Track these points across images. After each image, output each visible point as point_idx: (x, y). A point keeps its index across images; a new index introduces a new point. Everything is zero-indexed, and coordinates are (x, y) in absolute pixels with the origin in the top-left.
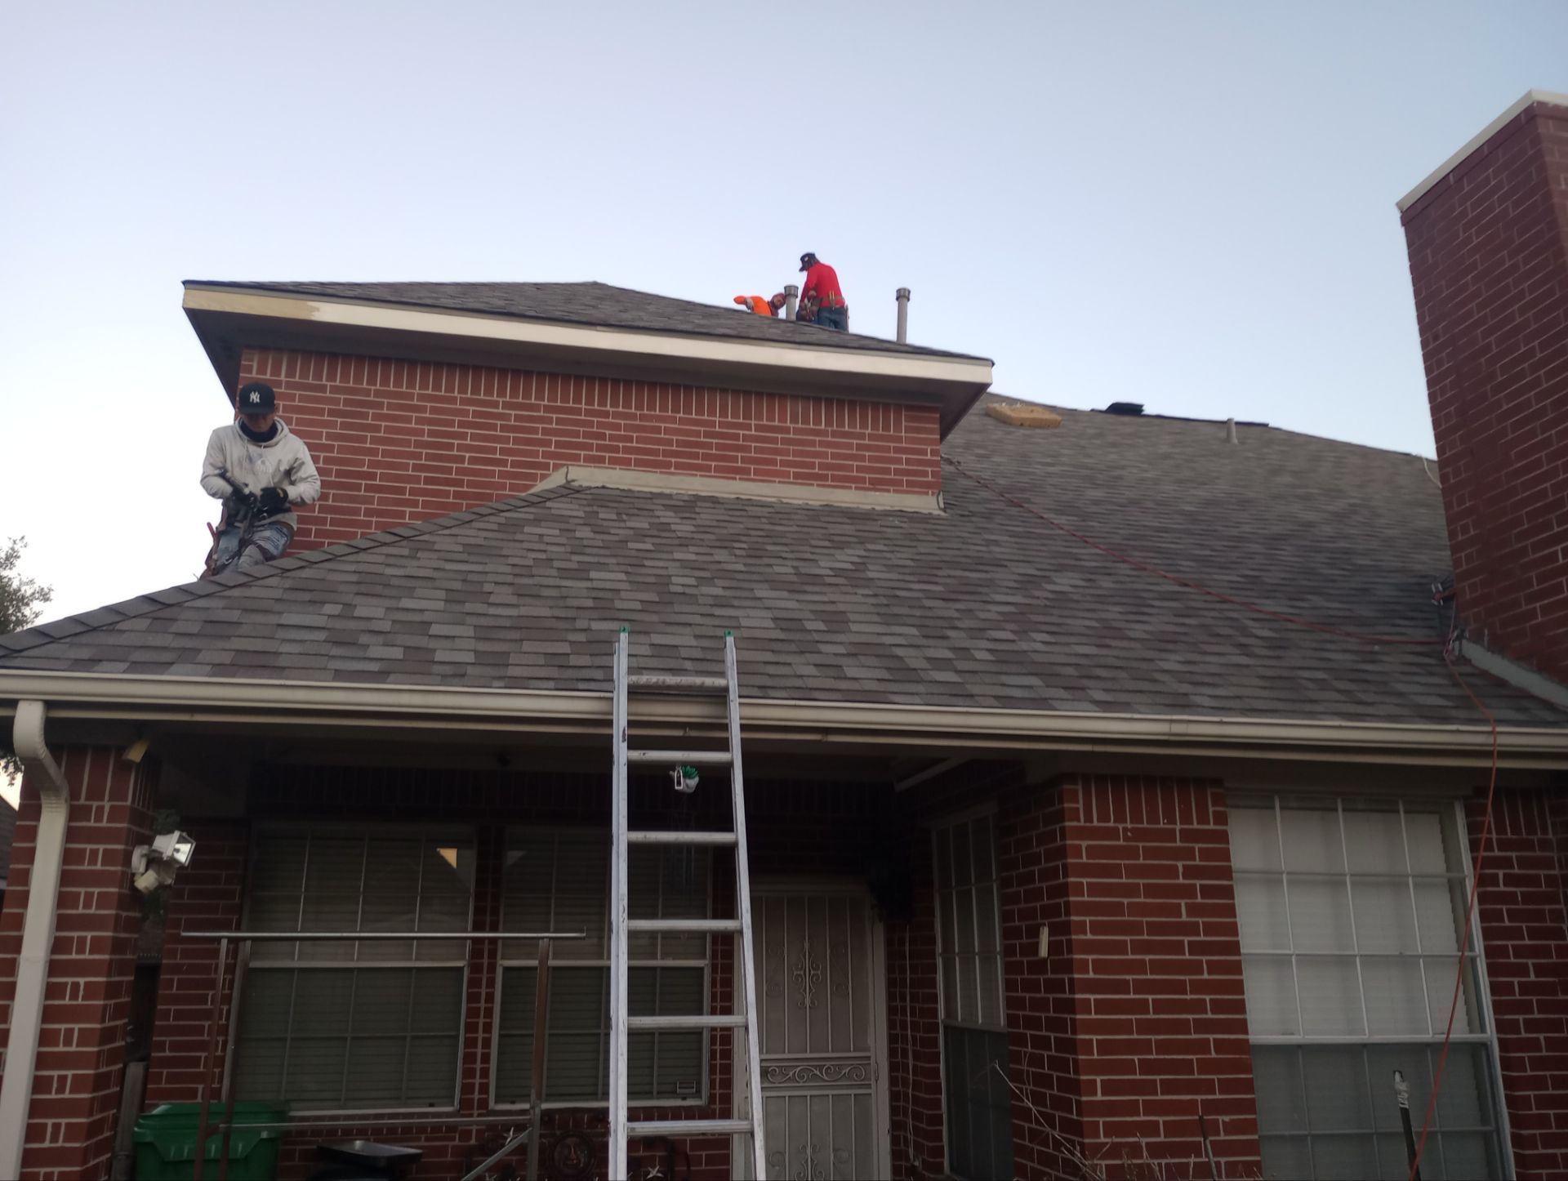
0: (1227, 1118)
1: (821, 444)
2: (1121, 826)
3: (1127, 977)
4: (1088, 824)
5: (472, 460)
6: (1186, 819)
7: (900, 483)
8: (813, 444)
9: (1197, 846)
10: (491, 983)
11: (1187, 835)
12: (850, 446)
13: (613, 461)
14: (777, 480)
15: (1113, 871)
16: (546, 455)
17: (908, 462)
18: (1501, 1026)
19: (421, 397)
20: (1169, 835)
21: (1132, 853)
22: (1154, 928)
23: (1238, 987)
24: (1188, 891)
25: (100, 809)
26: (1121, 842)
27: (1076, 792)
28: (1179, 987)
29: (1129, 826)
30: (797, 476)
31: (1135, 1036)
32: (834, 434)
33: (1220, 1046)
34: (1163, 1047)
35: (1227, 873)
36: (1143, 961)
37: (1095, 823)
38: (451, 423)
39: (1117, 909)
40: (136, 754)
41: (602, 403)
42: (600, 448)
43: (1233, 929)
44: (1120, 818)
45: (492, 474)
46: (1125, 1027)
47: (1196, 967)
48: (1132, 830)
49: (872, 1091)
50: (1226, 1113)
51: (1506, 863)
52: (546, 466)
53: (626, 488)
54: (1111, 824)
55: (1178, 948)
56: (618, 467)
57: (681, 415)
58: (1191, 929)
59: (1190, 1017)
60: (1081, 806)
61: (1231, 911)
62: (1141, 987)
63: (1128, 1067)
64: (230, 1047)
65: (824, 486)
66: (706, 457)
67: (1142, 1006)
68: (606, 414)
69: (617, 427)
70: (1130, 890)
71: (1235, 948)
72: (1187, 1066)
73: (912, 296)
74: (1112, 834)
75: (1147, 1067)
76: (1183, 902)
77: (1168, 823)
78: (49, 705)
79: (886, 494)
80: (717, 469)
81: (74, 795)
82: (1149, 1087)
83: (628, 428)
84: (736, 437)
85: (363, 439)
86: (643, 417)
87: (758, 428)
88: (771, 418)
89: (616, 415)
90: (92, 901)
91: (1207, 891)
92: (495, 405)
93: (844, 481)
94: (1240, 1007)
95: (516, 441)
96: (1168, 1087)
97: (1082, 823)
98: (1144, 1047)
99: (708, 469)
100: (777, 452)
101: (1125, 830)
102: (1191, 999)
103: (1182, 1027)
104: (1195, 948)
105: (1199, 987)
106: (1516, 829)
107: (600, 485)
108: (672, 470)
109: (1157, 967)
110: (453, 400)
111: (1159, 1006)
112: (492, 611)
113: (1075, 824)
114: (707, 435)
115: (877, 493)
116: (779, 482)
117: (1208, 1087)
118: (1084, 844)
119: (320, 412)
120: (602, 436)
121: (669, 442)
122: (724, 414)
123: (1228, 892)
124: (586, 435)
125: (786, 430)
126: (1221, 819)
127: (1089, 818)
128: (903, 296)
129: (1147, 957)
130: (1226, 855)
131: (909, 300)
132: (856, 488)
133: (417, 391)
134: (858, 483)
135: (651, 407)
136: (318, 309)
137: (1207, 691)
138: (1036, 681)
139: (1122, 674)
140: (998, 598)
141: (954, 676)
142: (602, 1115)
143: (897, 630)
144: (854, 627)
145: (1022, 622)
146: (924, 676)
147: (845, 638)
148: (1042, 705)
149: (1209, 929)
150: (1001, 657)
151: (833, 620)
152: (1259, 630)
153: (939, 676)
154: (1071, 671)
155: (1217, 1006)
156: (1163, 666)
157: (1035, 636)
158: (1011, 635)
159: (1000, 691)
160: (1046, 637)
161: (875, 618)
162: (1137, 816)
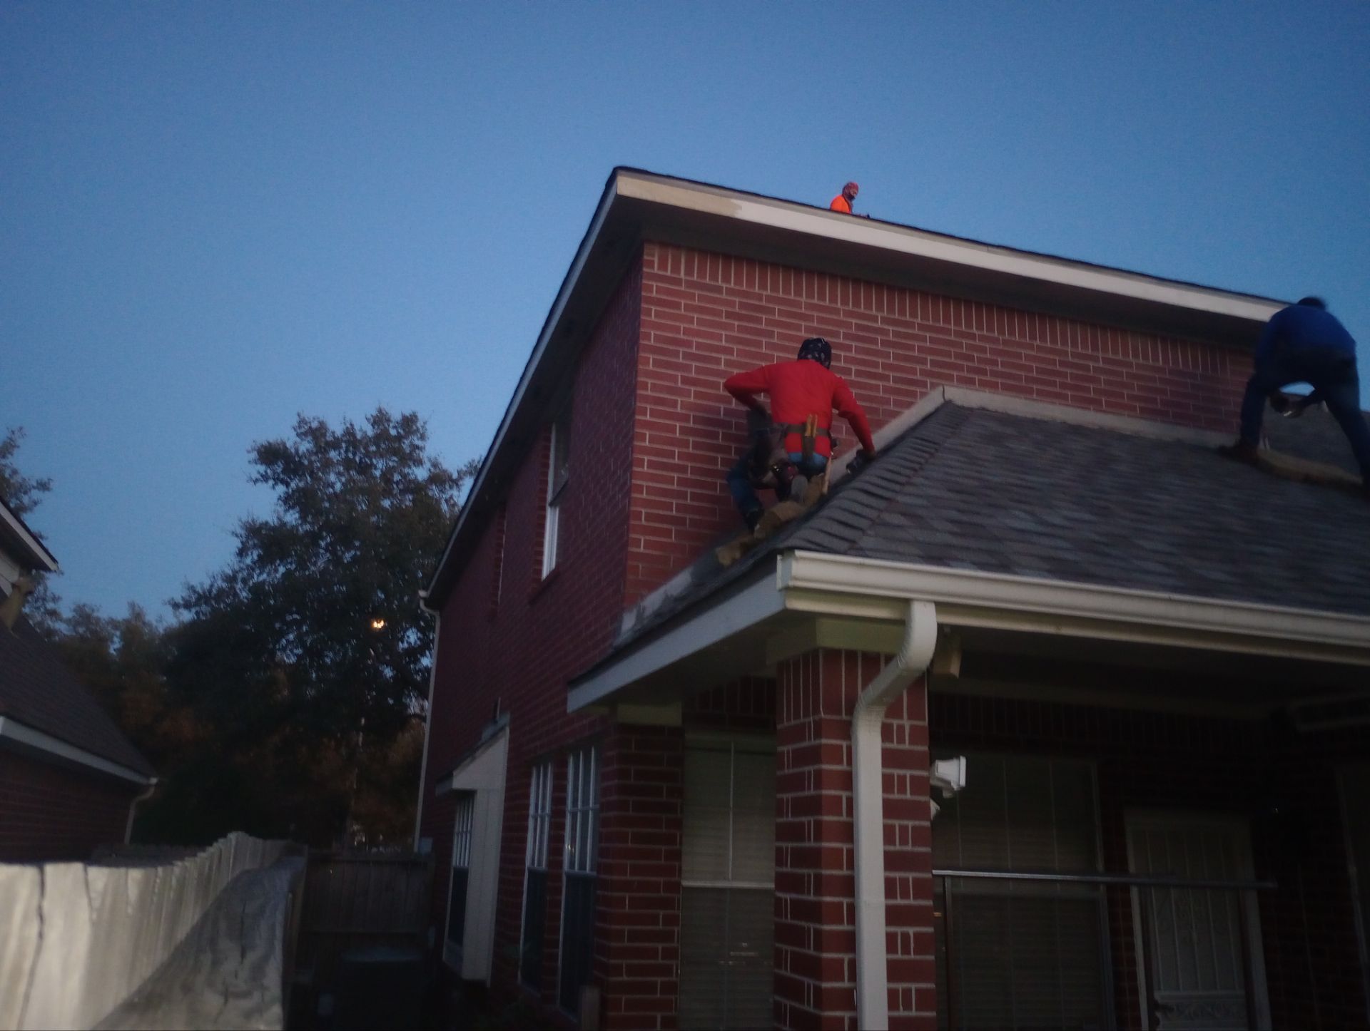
5: (859, 373)
8: (1153, 379)
13: (983, 384)
16: (923, 372)
19: (808, 306)
25: (901, 729)
30: (1142, 410)
41: (969, 324)
42: (970, 370)
45: (877, 388)
52: (924, 384)
57: (1038, 342)
65: (1167, 422)
68: (973, 337)
69: (983, 350)
78: (945, 609)
83: (994, 351)
86: (1005, 342)
88: (1115, 352)
89: (982, 338)
90: (908, 837)
92: (875, 319)
100: (1123, 385)
107: (978, 407)
108: (1035, 397)
116: (1128, 415)
119: (718, 313)
122: (1075, 344)
124: (957, 356)
135: (1012, 332)
136: (740, 208)
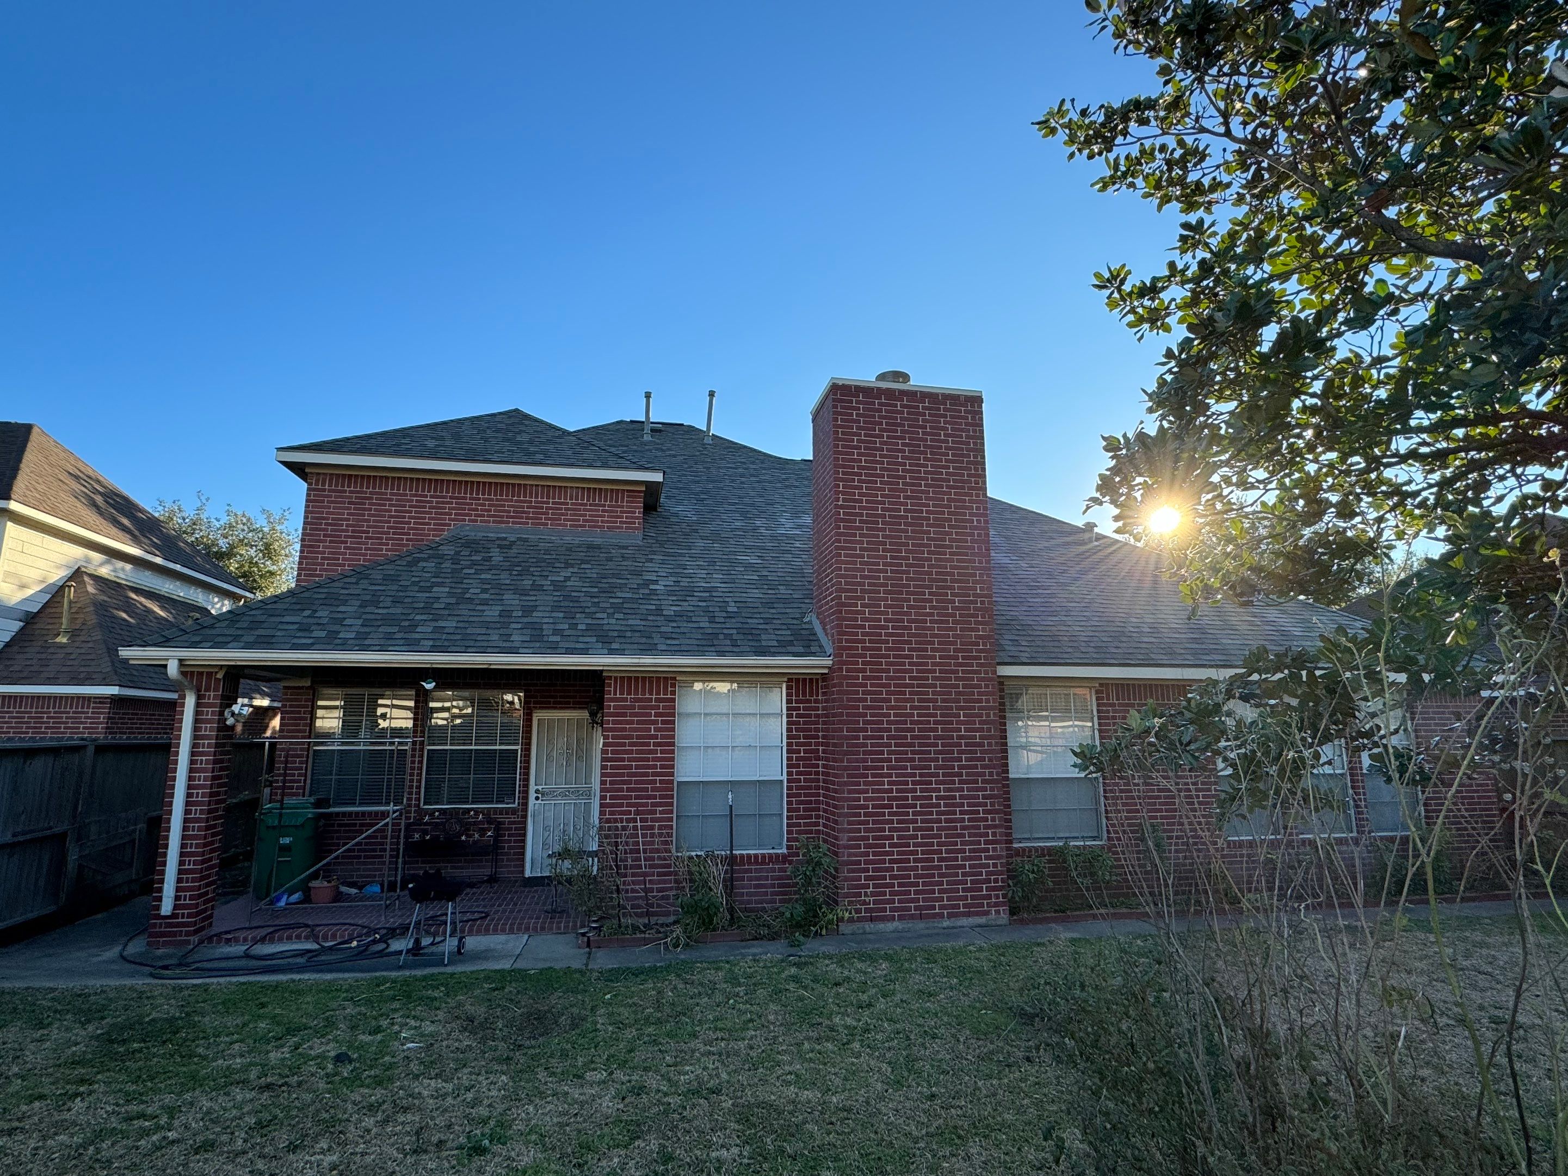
0: (660, 809)
1: (584, 510)
2: (629, 697)
4: (615, 696)
6: (658, 693)
7: (622, 528)
8: (580, 510)
9: (661, 704)
10: (422, 756)
11: (657, 700)
12: (598, 511)
13: (482, 521)
14: (562, 528)
15: (624, 715)
16: (450, 520)
17: (627, 517)
18: (789, 774)
19: (391, 495)
20: (650, 700)
21: (633, 707)
22: (638, 737)
23: (673, 759)
24: (656, 722)
25: (209, 696)
26: (629, 703)
27: (611, 685)
28: (647, 760)
29: (633, 697)
30: (572, 526)
31: (626, 778)
32: (591, 505)
33: (662, 782)
34: (636, 782)
35: (673, 714)
37: (618, 696)
38: (405, 506)
39: (624, 730)
40: (219, 676)
41: (478, 494)
43: (673, 737)
44: (629, 694)
45: (424, 529)
46: (622, 775)
47: (655, 752)
49: (592, 801)
50: (660, 807)
51: (799, 709)
52: (450, 525)
54: (625, 696)
55: (648, 744)
56: (484, 524)
58: (655, 737)
59: (650, 771)
60: (612, 689)
61: (673, 730)
62: (630, 760)
63: (621, 790)
64: (309, 781)
65: (584, 530)
66: (528, 518)
67: (630, 767)
68: (479, 499)
70: (631, 722)
71: (673, 744)
72: (646, 790)
73: (715, 395)
74: (625, 700)
75: (629, 790)
76: (652, 727)
77: (650, 695)
78: (180, 660)
81: (198, 690)
82: (629, 798)
83: (489, 505)
84: (543, 508)
85: (363, 515)
86: (498, 500)
87: (554, 503)
88: (560, 498)
89: (484, 500)
90: (209, 730)
91: (663, 722)
92: (426, 497)
93: (595, 528)
94: (672, 767)
95: (436, 513)
96: (637, 797)
97: (612, 696)
98: (629, 782)
99: (528, 524)
101: (631, 698)
102: (651, 764)
103: (647, 775)
104: (656, 744)
105: (654, 759)
106: (804, 694)
107: (473, 534)
108: (511, 525)
109: (638, 752)
110: (406, 495)
111: (637, 767)
113: (609, 696)
114: (528, 507)
115: (611, 533)
117: (654, 797)
118: (612, 704)
120: (477, 510)
121: (510, 512)
122: (537, 497)
123: (673, 722)
124: (470, 509)
125: (568, 504)
126: (673, 693)
127: (615, 694)
129: (635, 748)
130: (674, 708)
131: (713, 398)
132: (601, 531)
133: (389, 491)
135: (501, 495)
137: (669, 642)
138: (594, 639)
139: (637, 634)
140: (619, 594)
141: (558, 638)
142: (469, 810)
143: (554, 614)
144: (535, 614)
145: (618, 608)
146: (545, 639)
147: (525, 620)
148: (584, 652)
149: (663, 737)
150: (589, 628)
151: (528, 610)
152: (732, 608)
153: (552, 639)
154: (616, 634)
155: (662, 767)
156: (663, 629)
157: (616, 616)
158: (605, 615)
159: (572, 645)
160: (621, 616)
161: (549, 609)
162: (636, 693)
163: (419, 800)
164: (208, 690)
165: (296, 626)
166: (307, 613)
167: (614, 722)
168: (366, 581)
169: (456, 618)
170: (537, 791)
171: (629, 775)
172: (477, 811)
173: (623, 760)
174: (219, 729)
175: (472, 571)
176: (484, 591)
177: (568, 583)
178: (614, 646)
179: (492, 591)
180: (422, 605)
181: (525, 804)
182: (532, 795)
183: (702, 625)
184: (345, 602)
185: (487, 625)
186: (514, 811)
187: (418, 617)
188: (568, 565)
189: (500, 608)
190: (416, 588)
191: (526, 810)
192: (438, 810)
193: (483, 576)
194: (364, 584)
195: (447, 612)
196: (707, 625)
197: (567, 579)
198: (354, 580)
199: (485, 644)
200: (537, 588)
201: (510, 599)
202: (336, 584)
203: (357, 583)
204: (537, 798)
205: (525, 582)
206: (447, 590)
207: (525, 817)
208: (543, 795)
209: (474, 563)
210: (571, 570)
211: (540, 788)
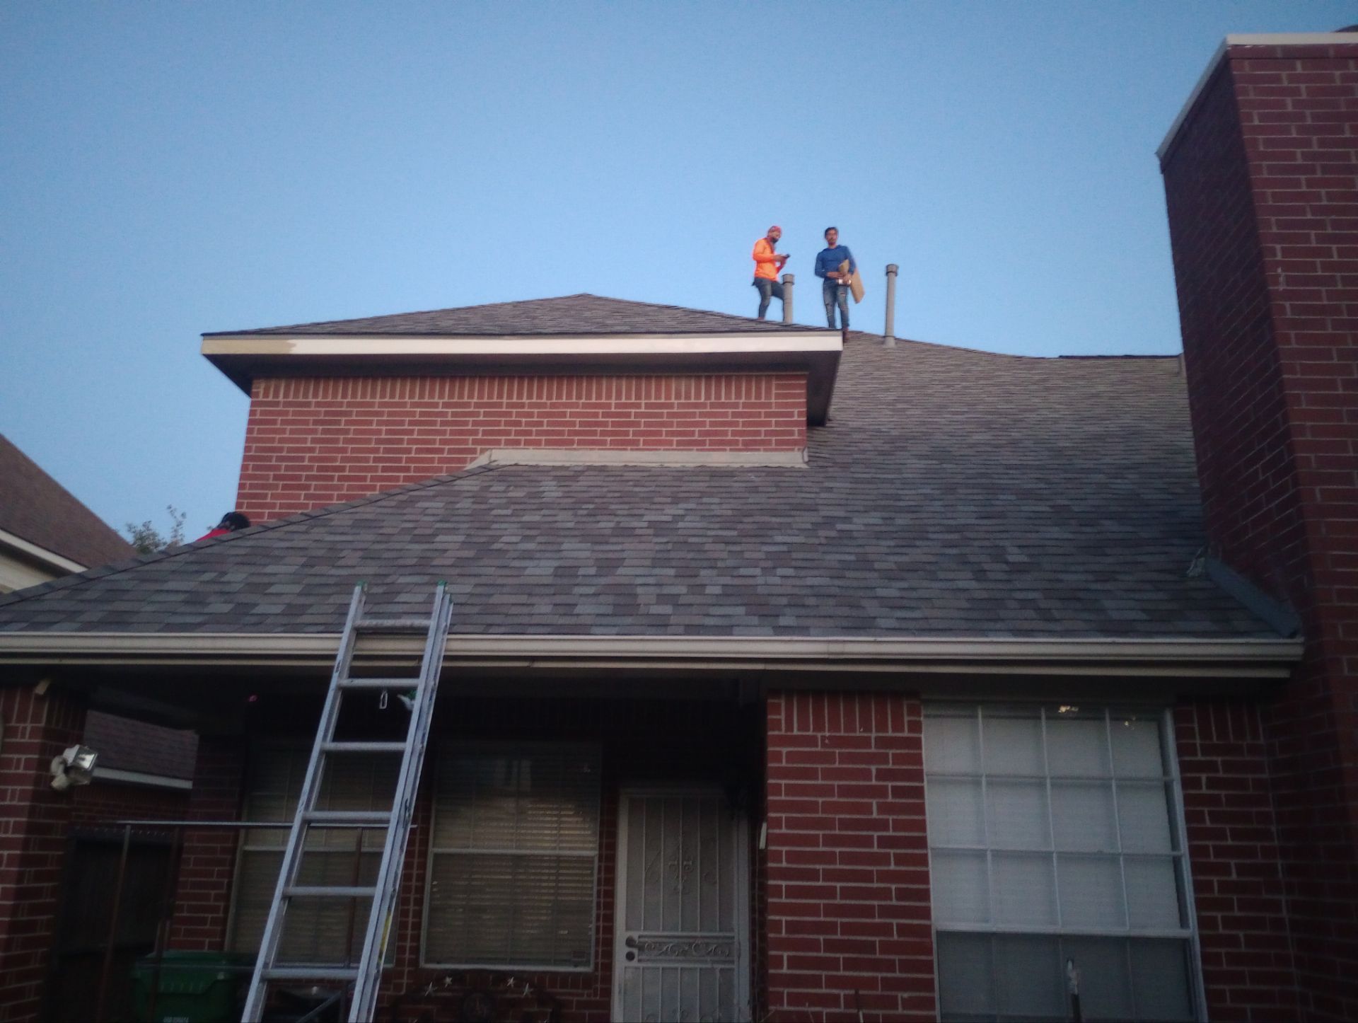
0: (906, 995)
1: (702, 415)
2: (819, 735)
3: (817, 867)
4: (789, 733)
5: (419, 451)
6: (882, 727)
7: (769, 442)
8: (693, 415)
9: (891, 752)
10: (423, 866)
11: (884, 743)
12: (725, 415)
13: (528, 443)
14: (662, 448)
15: (810, 774)
16: (475, 442)
17: (777, 424)
18: (1203, 923)
19: (382, 405)
20: (866, 742)
21: (829, 758)
22: (844, 824)
23: (924, 878)
24: (881, 792)
25: (25, 728)
26: (819, 749)
27: (780, 705)
28: (867, 877)
29: (827, 734)
30: (679, 443)
31: (822, 919)
32: (712, 405)
33: (902, 930)
34: (847, 929)
35: (918, 775)
36: (834, 853)
37: (796, 732)
38: (402, 423)
39: (812, 807)
40: (41, 689)
41: (520, 396)
42: (518, 433)
43: (921, 826)
44: (819, 727)
45: (432, 460)
46: (814, 910)
47: (884, 859)
48: (829, 738)
49: (735, 966)
50: (905, 990)
51: (1211, 767)
52: (473, 451)
53: (534, 463)
54: (810, 733)
55: (867, 842)
56: (531, 447)
57: (583, 401)
58: (883, 825)
59: (876, 903)
60: (783, 717)
61: (921, 809)
62: (829, 876)
63: (814, 945)
65: (702, 450)
66: (603, 433)
67: (830, 892)
68: (522, 405)
69: (530, 415)
70: (827, 791)
71: (922, 842)
72: (870, 947)
73: (899, 271)
74: (811, 741)
75: (830, 946)
76: (874, 802)
77: (864, 731)
79: (756, 453)
80: (612, 442)
82: (833, 964)
83: (540, 415)
84: (628, 415)
85: (337, 441)
86: (553, 406)
87: (648, 406)
88: (658, 396)
89: (531, 405)
90: (18, 796)
91: (898, 792)
92: (436, 405)
93: (720, 445)
94: (925, 895)
95: (452, 433)
96: (850, 965)
97: (783, 733)
98: (830, 928)
99: (603, 443)
100: (663, 424)
101: (823, 738)
102: (877, 888)
103: (868, 911)
104: (883, 842)
105: (885, 876)
106: (1222, 735)
107: (513, 463)
108: (575, 446)
109: (846, 858)
110: (404, 405)
111: (846, 893)
112: (333, 572)
113: (776, 733)
114: (605, 415)
115: (749, 453)
116: (664, 450)
117: (890, 966)
118: (785, 750)
119: (307, 423)
120: (518, 423)
121: (573, 424)
122: (619, 396)
123: (919, 792)
124: (507, 423)
125: (671, 406)
126: (916, 727)
127: (789, 728)
128: (891, 271)
129: (838, 850)
130: (918, 760)
131: (896, 275)
132: (731, 450)
133: (377, 400)
134: (732, 445)
135: (559, 396)
136: (294, 345)
137: (900, 614)
138: (741, 610)
139: (831, 601)
140: (779, 539)
141: (667, 609)
142: (503, 976)
143: (657, 571)
144: (621, 571)
145: (778, 560)
146: (642, 610)
147: (603, 581)
148: (725, 630)
149: (898, 825)
150: (729, 594)
151: (607, 566)
152: (1015, 556)
153: (655, 610)
154: (784, 601)
155: (902, 894)
156: (881, 592)
157: (780, 571)
158: (758, 571)
159: (697, 620)
160: (790, 572)
161: (648, 563)
162: (835, 726)
163: (415, 950)
164: (22, 719)
165: (181, 597)
166: (207, 576)
167: (791, 790)
168: (322, 530)
169: (474, 581)
170: (630, 942)
171: (830, 910)
172: (521, 978)
173: (813, 875)
174: (36, 796)
175: (509, 512)
176: (526, 538)
177: (681, 525)
178: (783, 621)
179: (540, 539)
180: (414, 561)
181: (608, 967)
182: (620, 950)
183: (961, 584)
184: (278, 560)
185: (530, 590)
186: (587, 980)
187: (402, 580)
188: (676, 500)
189: (556, 563)
190: (408, 538)
191: (608, 979)
192: (455, 974)
193: (526, 518)
194: (318, 533)
195: (457, 571)
196: (974, 584)
197: (677, 518)
198: (303, 528)
199: (526, 620)
200: (624, 532)
201: (576, 550)
202: (270, 534)
203: (306, 532)
204: (630, 957)
205: (602, 525)
206: (461, 538)
207: (607, 992)
208: (641, 948)
209: (512, 502)
210: (682, 506)
211: (635, 935)
